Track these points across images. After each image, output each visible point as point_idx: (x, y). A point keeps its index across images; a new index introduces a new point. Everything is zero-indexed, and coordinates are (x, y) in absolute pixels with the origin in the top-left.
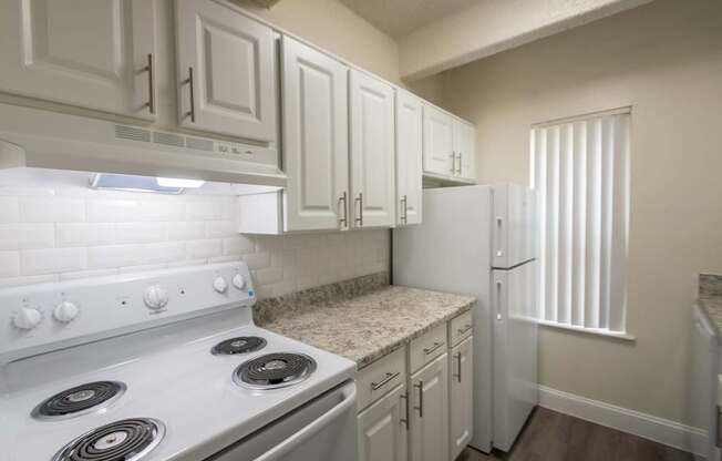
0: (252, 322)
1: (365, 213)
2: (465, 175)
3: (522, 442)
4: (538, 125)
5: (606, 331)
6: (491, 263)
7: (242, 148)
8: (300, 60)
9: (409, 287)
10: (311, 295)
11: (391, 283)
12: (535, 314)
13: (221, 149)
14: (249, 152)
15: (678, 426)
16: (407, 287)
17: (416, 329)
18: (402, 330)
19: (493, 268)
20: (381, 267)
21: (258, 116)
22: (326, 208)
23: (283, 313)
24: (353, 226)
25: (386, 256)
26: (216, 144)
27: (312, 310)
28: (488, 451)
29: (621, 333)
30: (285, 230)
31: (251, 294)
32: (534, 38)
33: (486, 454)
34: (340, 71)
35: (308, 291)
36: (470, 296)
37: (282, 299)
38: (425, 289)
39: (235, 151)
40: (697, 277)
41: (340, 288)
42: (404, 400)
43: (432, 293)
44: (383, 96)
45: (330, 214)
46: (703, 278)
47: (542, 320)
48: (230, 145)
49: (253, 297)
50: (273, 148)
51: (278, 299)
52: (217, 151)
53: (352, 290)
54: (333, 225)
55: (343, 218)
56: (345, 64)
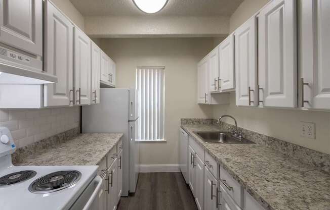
0: (12, 164)
1: (81, 98)
2: (113, 84)
3: (138, 188)
4: (138, 67)
5: (159, 140)
6: (129, 119)
7: (25, 57)
8: (54, 16)
9: (93, 133)
10: (43, 143)
11: (81, 133)
12: (138, 138)
13: (11, 55)
14: (27, 60)
15: (177, 165)
16: (91, 133)
17: (110, 148)
18: (104, 150)
19: (129, 121)
20: (76, 125)
21: (34, 40)
22: (64, 95)
23: (27, 156)
24: (75, 104)
25: (78, 120)
26: (9, 52)
27: (45, 152)
28: (127, 195)
29: (163, 140)
30: (45, 105)
31: (13, 146)
32: (141, 37)
33: (127, 197)
34: (71, 27)
35: (41, 141)
36: (121, 133)
37: (26, 148)
38: (100, 133)
39: (20, 58)
40: (180, 119)
41: (58, 138)
42: (107, 181)
43: (105, 134)
44: (87, 43)
45: (66, 98)
46: (181, 120)
47: (141, 140)
48: (17, 54)
49: (15, 148)
50: (39, 59)
51: (24, 148)
52: (9, 56)
53: (64, 138)
54: (67, 104)
55: (72, 100)
56: (73, 24)
